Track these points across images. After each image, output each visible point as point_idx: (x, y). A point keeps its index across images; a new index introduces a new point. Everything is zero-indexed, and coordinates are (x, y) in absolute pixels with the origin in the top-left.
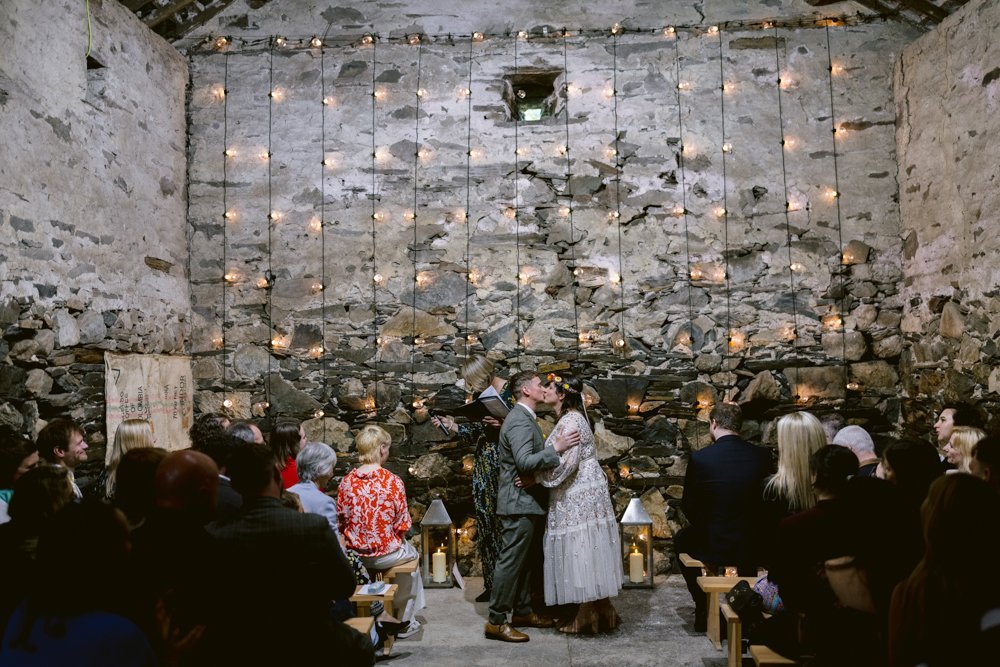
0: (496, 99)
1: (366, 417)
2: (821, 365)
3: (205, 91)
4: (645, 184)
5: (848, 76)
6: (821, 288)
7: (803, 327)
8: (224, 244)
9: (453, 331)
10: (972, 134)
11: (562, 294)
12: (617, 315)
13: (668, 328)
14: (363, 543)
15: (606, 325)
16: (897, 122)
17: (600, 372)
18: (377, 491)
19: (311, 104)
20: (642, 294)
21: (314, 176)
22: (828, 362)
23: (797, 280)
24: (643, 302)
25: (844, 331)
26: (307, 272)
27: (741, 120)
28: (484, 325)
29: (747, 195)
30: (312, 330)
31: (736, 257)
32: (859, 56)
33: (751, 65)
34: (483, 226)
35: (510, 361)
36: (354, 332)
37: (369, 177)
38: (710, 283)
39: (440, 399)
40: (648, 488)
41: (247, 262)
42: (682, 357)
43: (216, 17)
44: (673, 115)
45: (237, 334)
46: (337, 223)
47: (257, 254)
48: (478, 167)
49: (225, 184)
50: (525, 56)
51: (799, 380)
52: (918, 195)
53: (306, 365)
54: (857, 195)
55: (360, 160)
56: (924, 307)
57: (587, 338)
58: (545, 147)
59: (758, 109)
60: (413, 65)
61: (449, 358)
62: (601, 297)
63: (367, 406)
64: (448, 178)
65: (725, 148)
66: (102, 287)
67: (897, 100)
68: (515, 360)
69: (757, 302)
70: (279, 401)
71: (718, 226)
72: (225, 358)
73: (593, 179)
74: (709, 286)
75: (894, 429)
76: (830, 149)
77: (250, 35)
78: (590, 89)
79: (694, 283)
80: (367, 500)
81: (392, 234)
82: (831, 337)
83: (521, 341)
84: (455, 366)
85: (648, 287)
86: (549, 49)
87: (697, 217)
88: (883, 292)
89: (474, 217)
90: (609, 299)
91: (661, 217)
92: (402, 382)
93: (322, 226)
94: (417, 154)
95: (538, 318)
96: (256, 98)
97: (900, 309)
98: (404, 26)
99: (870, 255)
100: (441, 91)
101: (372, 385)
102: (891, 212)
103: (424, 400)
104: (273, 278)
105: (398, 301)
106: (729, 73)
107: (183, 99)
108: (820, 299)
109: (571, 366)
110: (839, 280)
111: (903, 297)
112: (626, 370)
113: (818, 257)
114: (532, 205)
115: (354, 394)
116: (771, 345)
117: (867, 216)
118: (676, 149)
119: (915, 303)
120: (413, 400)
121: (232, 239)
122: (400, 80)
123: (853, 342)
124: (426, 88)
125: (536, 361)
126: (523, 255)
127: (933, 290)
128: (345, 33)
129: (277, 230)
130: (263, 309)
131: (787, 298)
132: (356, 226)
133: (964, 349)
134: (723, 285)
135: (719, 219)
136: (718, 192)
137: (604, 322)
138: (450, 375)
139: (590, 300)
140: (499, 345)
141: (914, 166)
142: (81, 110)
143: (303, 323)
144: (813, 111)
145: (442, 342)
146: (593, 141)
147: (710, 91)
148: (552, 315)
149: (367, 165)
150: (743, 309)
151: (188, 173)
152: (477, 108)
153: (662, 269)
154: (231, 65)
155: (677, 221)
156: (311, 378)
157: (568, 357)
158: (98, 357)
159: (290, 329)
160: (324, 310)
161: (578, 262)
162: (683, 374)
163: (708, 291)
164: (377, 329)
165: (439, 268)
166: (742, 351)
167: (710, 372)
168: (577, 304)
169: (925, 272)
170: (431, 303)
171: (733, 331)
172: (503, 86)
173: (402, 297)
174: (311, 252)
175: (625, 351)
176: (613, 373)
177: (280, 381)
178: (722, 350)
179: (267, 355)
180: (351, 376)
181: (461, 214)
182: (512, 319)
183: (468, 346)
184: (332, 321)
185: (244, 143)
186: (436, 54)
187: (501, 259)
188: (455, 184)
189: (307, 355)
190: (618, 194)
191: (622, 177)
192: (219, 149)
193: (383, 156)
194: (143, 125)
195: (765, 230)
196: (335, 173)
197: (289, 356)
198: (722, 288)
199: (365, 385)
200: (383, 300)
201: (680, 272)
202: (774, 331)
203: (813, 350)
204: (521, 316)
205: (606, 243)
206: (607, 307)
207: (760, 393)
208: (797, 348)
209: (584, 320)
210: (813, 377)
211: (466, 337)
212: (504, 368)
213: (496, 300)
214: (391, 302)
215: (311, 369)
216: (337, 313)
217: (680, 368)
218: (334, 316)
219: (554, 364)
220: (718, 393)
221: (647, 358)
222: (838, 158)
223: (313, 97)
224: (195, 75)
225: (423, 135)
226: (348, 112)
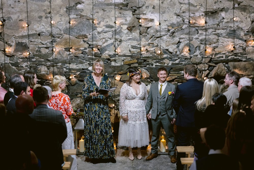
1: (49, 82)
2: (245, 61)
6: (246, 28)
7: (238, 44)
9: (87, 46)
11: (134, 31)
12: (158, 39)
13: (180, 45)
15: (153, 44)
17: (150, 64)
20: (169, 30)
22: (248, 60)
23: (236, 24)
24: (169, 34)
26: (20, 18)
28: (100, 43)
30: (24, 45)
31: (210, 14)
35: (112, 59)
36: (43, 46)
38: (198, 25)
39: (82, 75)
42: (185, 58)
51: (235, 67)
53: (21, 60)
61: (85, 58)
62: (151, 31)
63: (49, 78)
68: (114, 58)
69: (219, 33)
74: (198, 27)
79: (191, 25)
80: (55, 105)
81: (58, 2)
82: (250, 49)
83: (116, 51)
84: (88, 61)
85: (171, 27)
90: (154, 32)
92: (64, 67)
95: (124, 40)
101: (52, 69)
103: (75, 75)
104: (4, 20)
105: (62, 32)
108: (246, 32)
109: (138, 61)
112: (161, 63)
113: (246, 14)
115: (44, 73)
116: (223, 53)
120: (70, 75)
125: (123, 59)
126: (117, 13)
131: (232, 32)
134: (204, 27)
137: (152, 42)
138: (86, 65)
139: (146, 33)
140: (107, 52)
143: (20, 41)
145: (82, 50)
148: (130, 39)
150: (212, 37)
153: (178, 19)
156: (24, 66)
157: (136, 58)
159: (13, 44)
160: (29, 36)
161: (141, 16)
163: (198, 29)
164: (53, 44)
165: (80, 17)
166: (211, 55)
167: (197, 64)
168: (140, 34)
170: (77, 33)
171: (208, 46)
173: (64, 30)
174: (21, 9)
175: (161, 55)
176: (155, 64)
177: (10, 67)
178: (202, 54)
179: (3, 55)
180: (42, 65)
182: (112, 41)
183: (93, 52)
184: (33, 40)
187: (107, 14)
189: (22, 56)
195: (223, 2)
197: (14, 56)
198: (204, 28)
199: (48, 69)
200: (55, 31)
201: (185, 21)
202: (225, 46)
203: (242, 55)
204: (116, 39)
205: (154, 8)
206: (154, 35)
207: (217, 73)
208: (235, 54)
209: (144, 42)
210: (241, 67)
211: (92, 48)
212: (109, 62)
213: (105, 32)
214: (59, 32)
215: (24, 62)
216: (35, 37)
217: (184, 62)
218: (33, 38)
219: (131, 60)
220: (200, 73)
221: (170, 58)
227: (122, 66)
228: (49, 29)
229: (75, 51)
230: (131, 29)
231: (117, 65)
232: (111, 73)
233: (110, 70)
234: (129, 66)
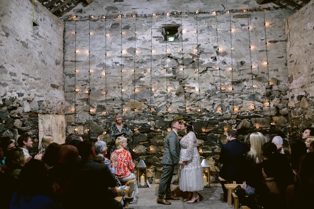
0: (160, 34)
2: (263, 117)
3: (69, 32)
4: (207, 61)
5: (271, 26)
6: (262, 93)
7: (257, 105)
8: (75, 80)
9: (146, 107)
10: (310, 44)
11: (181, 95)
12: (198, 101)
13: (214, 106)
14: (119, 173)
15: (195, 105)
16: (286, 41)
17: (193, 119)
18: (122, 157)
19: (102, 36)
20: (206, 95)
21: (103, 59)
22: (265, 116)
23: (255, 90)
24: (206, 97)
25: (270, 106)
26: (101, 88)
27: (237, 40)
28: (156, 105)
29: (239, 64)
30: (102, 107)
31: (235, 83)
32: (274, 20)
33: (240, 23)
34: (156, 74)
35: (164, 116)
36: (116, 107)
37: (120, 59)
38: (228, 91)
39: (142, 128)
40: (208, 156)
41: (82, 86)
42: (219, 115)
43: (73, 9)
44: (215, 39)
46: (110, 73)
47: (85, 83)
48: (154, 55)
49: (75, 61)
50: (169, 21)
51: (256, 122)
52: (293, 63)
53: (101, 118)
54: (274, 64)
55: (117, 54)
56: (295, 98)
58: (175, 49)
59: (242, 37)
60: (134, 24)
61: (145, 115)
62: (193, 96)
64: (145, 59)
65: (232, 49)
66: (38, 94)
67: (286, 33)
68: (166, 116)
69: (242, 97)
70: (92, 129)
71: (230, 74)
72: (75, 115)
73: (190, 59)
75: (286, 137)
76: (265, 49)
77: (83, 15)
78: (189, 31)
79: (222, 91)
80: (119, 160)
81: (127, 77)
82: (266, 108)
83: (168, 110)
84: (147, 118)
85: (208, 93)
86: (176, 19)
87: (223, 71)
88: (282, 94)
89: (153, 71)
90: (195, 96)
91: (212, 71)
92: (131, 123)
93: (106, 74)
94: (135, 52)
95: (173, 103)
96: (85, 35)
97: (288, 99)
98: (131, 12)
99: (278, 82)
100: (143, 32)
102: (284, 69)
103: (138, 129)
104: (90, 90)
106: (233, 26)
107: (62, 35)
108: (262, 96)
109: (184, 117)
110: (268, 90)
111: (289, 95)
112: (201, 119)
113: (261, 83)
114: (171, 67)
116: (247, 111)
117: (277, 70)
118: (216, 49)
119: (292, 97)
120: (134, 128)
121: (78, 78)
122: (130, 29)
123: (273, 110)
124: (138, 31)
125: (173, 116)
126: (168, 83)
127: (298, 93)
128: (113, 14)
129: (92, 76)
130: (87, 100)
131: (252, 96)
132: (116, 74)
133: (308, 112)
135: (230, 71)
136: (230, 63)
138: (146, 121)
139: (189, 97)
140: (161, 111)
141: (292, 54)
142: (31, 39)
143: (100, 104)
144: (260, 37)
145: (143, 110)
146: (190, 47)
147: (227, 31)
148: (177, 102)
149: (120, 55)
150: (238, 99)
151: (64, 58)
152: (154, 37)
153: (212, 87)
154: (77, 24)
155: (217, 72)
156: (102, 122)
157: (183, 115)
158: (36, 115)
159: (96, 106)
160: (106, 100)
161: (186, 85)
162: (219, 120)
163: (227, 94)
164: (123, 106)
165: (142, 87)
166: (238, 113)
167: (228, 119)
168: (185, 98)
169: (296, 88)
170: (140, 98)
171: (235, 106)
172: (162, 30)
173: (130, 96)
174: (102, 82)
175: (201, 113)
176: (197, 120)
177: (92, 122)
178: (231, 112)
179: (89, 114)
181: (149, 70)
182: (165, 103)
183: (151, 111)
184: (109, 104)
185: (81, 48)
186: (141, 20)
187: (162, 84)
188: (147, 61)
189: (101, 115)
190: (198, 64)
191: (199, 58)
192: (74, 50)
193: (124, 52)
194: (50, 43)
195: (245, 75)
196: (109, 58)
197: (95, 115)
198: (231, 93)
200: (125, 97)
201: (218, 88)
202: (248, 106)
203: (260, 112)
204: (168, 102)
205: (195, 79)
206: (195, 99)
207: (243, 126)
208: (255, 112)
209: (188, 103)
210: (260, 121)
211: (150, 109)
212: (163, 118)
213: (160, 97)
214: (127, 98)
216: (110, 101)
217: (218, 118)
218: (109, 102)
219: (178, 117)
220: (230, 126)
221: (208, 115)
222: (268, 52)
223: (103, 34)
224: (66, 28)
225: (137, 46)
226: (113, 39)
228: (120, 95)
229: (138, 110)
231: (168, 120)
232: (165, 127)
233: (163, 124)
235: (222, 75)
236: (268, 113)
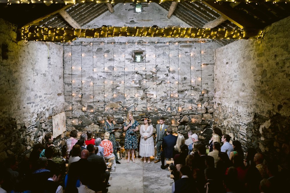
0: (130, 57)
2: (197, 114)
3: (67, 54)
4: (162, 76)
5: (205, 54)
6: (197, 99)
7: (193, 106)
8: (72, 87)
9: (121, 107)
11: (144, 99)
12: (155, 104)
13: (166, 106)
15: (153, 106)
16: (214, 64)
17: (152, 115)
18: (107, 144)
19: (90, 57)
21: (91, 73)
23: (193, 97)
24: (161, 101)
25: (202, 107)
26: (90, 94)
27: (182, 63)
28: (127, 105)
29: (183, 79)
30: (91, 106)
31: (180, 92)
32: (207, 49)
33: (185, 51)
34: (128, 85)
36: (100, 107)
37: (103, 73)
39: (118, 121)
41: (77, 91)
42: (169, 113)
44: (168, 62)
45: (75, 107)
46: (96, 83)
47: (79, 90)
48: (127, 72)
49: (72, 74)
50: (137, 48)
51: (192, 117)
52: (217, 80)
53: (90, 114)
54: (206, 79)
56: (217, 104)
57: (149, 108)
58: (141, 68)
59: (186, 60)
60: (113, 49)
61: (120, 112)
62: (152, 100)
63: (103, 122)
64: (120, 74)
65: (179, 69)
66: (51, 104)
67: (214, 59)
68: (134, 113)
69: (184, 101)
70: (84, 121)
71: (177, 86)
72: (72, 112)
73: (151, 75)
74: (174, 98)
75: (211, 127)
76: (200, 69)
77: (76, 41)
78: (150, 55)
79: (171, 97)
81: (108, 86)
82: (199, 109)
83: (135, 109)
84: (122, 114)
85: (162, 98)
86: (142, 46)
87: (172, 83)
88: (210, 99)
89: (126, 83)
90: (154, 100)
91: (165, 83)
93: (93, 84)
94: (113, 69)
95: (139, 104)
96: (78, 56)
97: (213, 103)
98: (110, 39)
99: (207, 92)
100: (119, 55)
101: (104, 118)
102: (212, 83)
104: (83, 95)
107: (62, 56)
108: (197, 101)
109: (146, 114)
110: (201, 97)
111: (214, 101)
112: (157, 115)
113: (197, 92)
114: (138, 80)
115: (100, 120)
116: (187, 110)
117: (207, 84)
118: (168, 69)
121: (73, 86)
122: (110, 52)
123: (204, 110)
124: (115, 54)
125: (138, 113)
126: (136, 91)
127: (218, 101)
128: (97, 40)
129: (83, 85)
130: (80, 102)
131: (190, 101)
132: (100, 84)
133: (221, 115)
134: (177, 98)
135: (177, 84)
136: (177, 78)
138: (120, 116)
139: (150, 100)
140: (131, 110)
141: (217, 74)
142: (47, 69)
143: (89, 105)
144: (198, 61)
145: (119, 109)
146: (151, 67)
147: (176, 56)
148: (142, 104)
149: (103, 71)
150: (182, 103)
151: (64, 72)
152: (126, 59)
153: (165, 94)
154: (73, 48)
155: (168, 84)
156: (91, 116)
157: (145, 112)
158: (51, 118)
159: (86, 106)
160: (94, 102)
162: (169, 116)
164: (105, 106)
165: (118, 93)
166: (181, 111)
167: (174, 116)
168: (147, 101)
169: (217, 97)
170: (116, 101)
171: (179, 107)
172: (132, 54)
173: (110, 99)
174: (91, 90)
175: (157, 111)
176: (154, 116)
177: (84, 117)
178: (177, 111)
179: (81, 111)
180: (99, 116)
181: (123, 82)
182: (133, 104)
183: (124, 110)
184: (95, 104)
185: (76, 65)
186: (118, 47)
187: (131, 92)
188: (122, 75)
189: (90, 112)
190: (156, 78)
191: (157, 75)
192: (70, 67)
193: (106, 69)
195: (186, 86)
196: (96, 72)
197: (86, 112)
199: (102, 118)
200: (106, 100)
201: (169, 95)
202: (188, 107)
203: (195, 111)
204: (135, 104)
205: (153, 89)
206: (154, 102)
207: (184, 120)
208: (192, 111)
209: (149, 105)
210: (195, 117)
211: (124, 108)
213: (130, 100)
214: (108, 100)
215: (91, 114)
216: (96, 103)
219: (142, 114)
220: (176, 120)
221: (161, 113)
222: (202, 71)
223: (91, 56)
224: (65, 50)
225: (115, 65)
226: (98, 59)
227: (138, 116)
228: (103, 99)
229: (115, 109)
230: (142, 99)
231: (136, 116)
234: (141, 117)
235: (171, 86)
236: (200, 112)
